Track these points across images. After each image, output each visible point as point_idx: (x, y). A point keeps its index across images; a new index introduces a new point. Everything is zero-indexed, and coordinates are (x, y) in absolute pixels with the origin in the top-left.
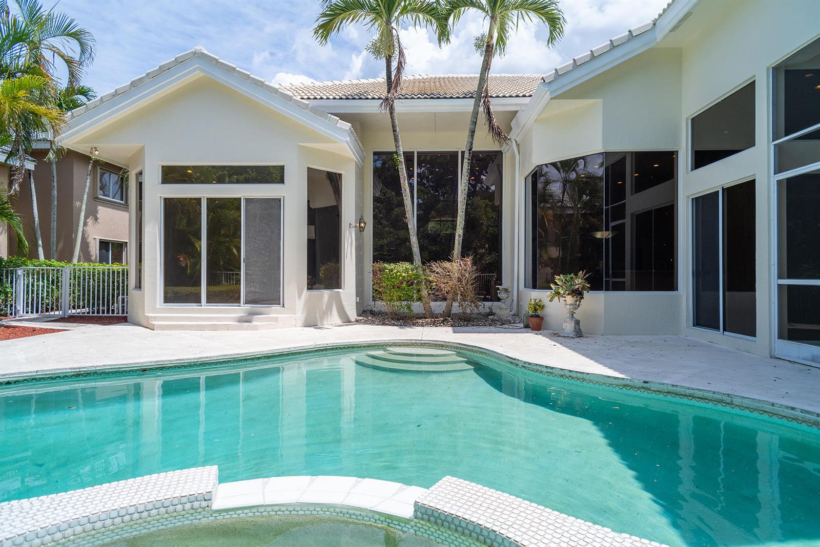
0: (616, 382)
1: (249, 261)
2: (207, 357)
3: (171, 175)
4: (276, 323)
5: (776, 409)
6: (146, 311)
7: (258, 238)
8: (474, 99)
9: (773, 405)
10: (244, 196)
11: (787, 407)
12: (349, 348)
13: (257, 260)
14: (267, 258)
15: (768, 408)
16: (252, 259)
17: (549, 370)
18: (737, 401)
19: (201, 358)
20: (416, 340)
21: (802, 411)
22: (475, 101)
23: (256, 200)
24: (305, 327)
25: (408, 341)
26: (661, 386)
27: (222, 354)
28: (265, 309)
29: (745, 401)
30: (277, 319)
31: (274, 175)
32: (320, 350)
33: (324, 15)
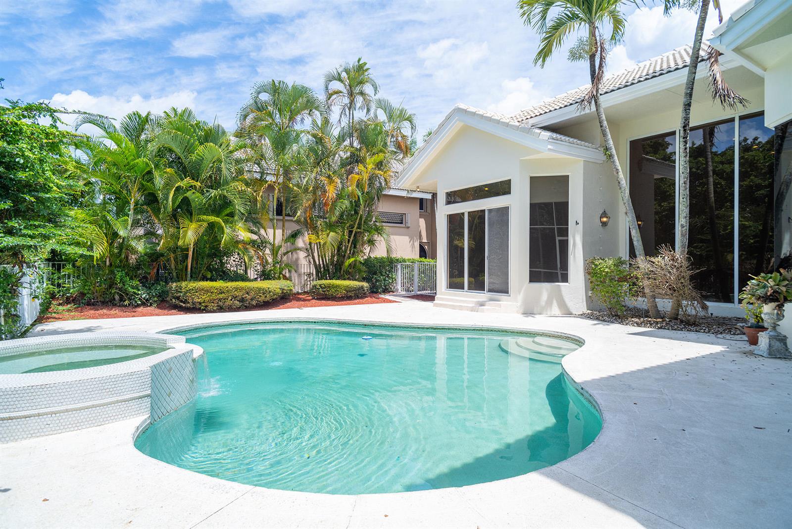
1: (490, 258)
2: (394, 323)
3: (453, 197)
7: (495, 240)
8: (688, 67)
10: (487, 208)
12: (503, 331)
14: (501, 256)
16: (492, 257)
19: (391, 323)
20: (561, 333)
22: (689, 69)
23: (493, 210)
24: (523, 314)
25: (555, 333)
27: (403, 322)
28: (500, 296)
31: (502, 188)
32: (478, 330)
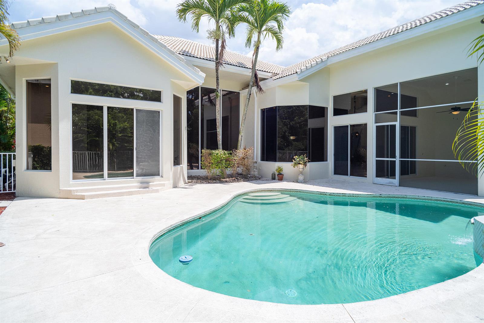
0: (370, 196)
1: (140, 149)
4: (164, 187)
5: (420, 197)
6: (60, 187)
7: (145, 135)
9: (419, 196)
10: (136, 108)
11: (423, 196)
12: (239, 196)
13: (144, 148)
14: (151, 148)
15: (417, 197)
16: (141, 148)
17: (344, 195)
18: (408, 197)
21: (427, 197)
23: (144, 111)
24: (173, 188)
26: (385, 195)
28: (151, 179)
29: (411, 196)
30: (165, 185)
31: (155, 96)
33: (182, 5)
